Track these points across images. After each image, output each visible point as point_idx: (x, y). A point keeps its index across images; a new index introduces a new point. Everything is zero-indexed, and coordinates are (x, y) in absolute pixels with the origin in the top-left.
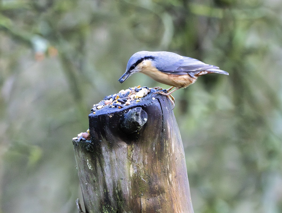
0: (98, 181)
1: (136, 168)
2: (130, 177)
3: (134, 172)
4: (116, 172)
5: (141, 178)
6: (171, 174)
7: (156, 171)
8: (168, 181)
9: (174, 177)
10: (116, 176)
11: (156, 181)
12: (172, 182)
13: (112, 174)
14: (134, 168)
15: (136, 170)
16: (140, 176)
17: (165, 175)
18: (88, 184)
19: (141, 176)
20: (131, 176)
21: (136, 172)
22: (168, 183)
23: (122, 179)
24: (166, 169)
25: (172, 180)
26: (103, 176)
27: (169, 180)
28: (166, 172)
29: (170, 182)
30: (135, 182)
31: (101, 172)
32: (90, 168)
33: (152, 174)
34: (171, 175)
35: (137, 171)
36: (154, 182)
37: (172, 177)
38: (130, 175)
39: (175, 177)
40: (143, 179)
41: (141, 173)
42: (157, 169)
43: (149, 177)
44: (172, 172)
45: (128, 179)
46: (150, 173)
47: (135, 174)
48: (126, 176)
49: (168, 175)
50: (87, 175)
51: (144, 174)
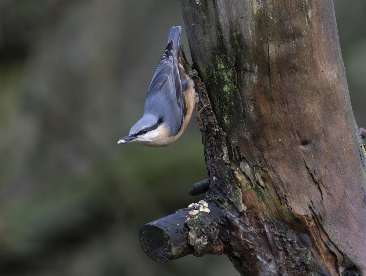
0: (208, 20)
1: (262, 2)
2: (253, 14)
3: (259, 8)
4: (233, 8)
5: (268, 15)
6: (311, 10)
7: (290, 6)
8: (306, 20)
9: (315, 14)
10: (234, 13)
11: (289, 21)
12: (313, 21)
13: (229, 10)
14: (259, 2)
15: (261, 5)
16: (267, 14)
17: (302, 11)
18: (196, 25)
19: (269, 14)
20: (255, 13)
21: (261, 7)
22: (306, 23)
23: (242, 18)
24: (304, 3)
25: (313, 18)
26: (216, 13)
27: (308, 19)
28: (304, 7)
29: (309, 21)
30: (260, 22)
31: (213, 9)
32: (198, 3)
33: (284, 10)
34: (310, 11)
35: (263, 6)
36: (287, 21)
37: (312, 14)
38: (253, 12)
39: (317, 14)
40: (271, 17)
41: (268, 9)
42: (291, 3)
43: (281, 15)
44: (313, 8)
45: (250, 17)
46: (282, 8)
47: (260, 11)
48: (248, 13)
49: (307, 12)
50: (194, 13)
51: (273, 11)
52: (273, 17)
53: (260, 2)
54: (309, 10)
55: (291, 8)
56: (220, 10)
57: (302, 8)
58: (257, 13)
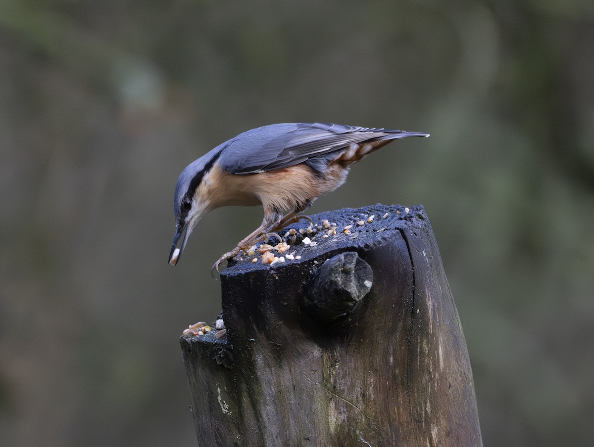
0: (245, 443)
1: (345, 410)
2: (329, 434)
3: (340, 422)
4: (292, 422)
5: (357, 435)
6: (437, 425)
7: (397, 418)
8: (428, 443)
9: (443, 433)
10: (294, 431)
11: (396, 446)
13: (283, 426)
14: (339, 412)
15: (344, 417)
16: (355, 432)
17: (420, 428)
19: (358, 432)
20: (332, 430)
21: (344, 420)
23: (308, 439)
24: (423, 412)
25: (440, 442)
26: (260, 430)
27: (431, 442)
28: (423, 420)
31: (253, 422)
32: (227, 411)
33: (387, 427)
34: (436, 428)
35: (347, 417)
37: (439, 434)
38: (329, 429)
39: (448, 434)
40: (362, 439)
41: (357, 423)
42: (399, 414)
43: (380, 435)
44: (440, 422)
45: (323, 439)
46: (382, 423)
47: (340, 427)
48: (320, 431)
49: (429, 430)
50: (218, 429)
51: (366, 427)
52: (365, 438)
53: (342, 410)
54: (432, 426)
55: (400, 423)
56: (267, 424)
57: (420, 422)
58: (335, 431)
